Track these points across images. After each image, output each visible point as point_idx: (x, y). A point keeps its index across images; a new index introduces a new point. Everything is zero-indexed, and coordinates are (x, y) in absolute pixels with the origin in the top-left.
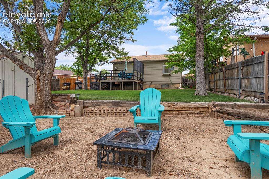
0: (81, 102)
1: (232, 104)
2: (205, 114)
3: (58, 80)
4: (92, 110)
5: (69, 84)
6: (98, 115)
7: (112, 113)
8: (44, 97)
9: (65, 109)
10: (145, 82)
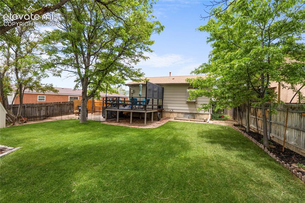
3: (72, 103)
10: (165, 109)
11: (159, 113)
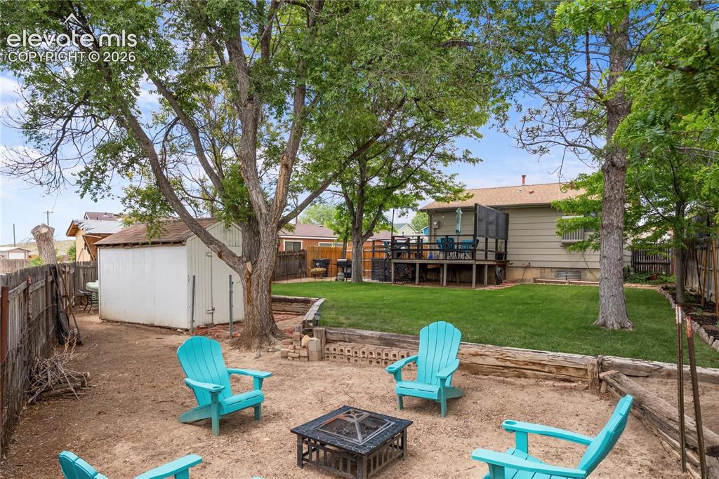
0: (320, 331)
1: (648, 367)
2: (580, 382)
3: (303, 253)
4: (342, 350)
5: (325, 264)
6: (352, 360)
7: (379, 360)
8: (258, 314)
9: (292, 344)
10: (510, 262)
11: (498, 269)
